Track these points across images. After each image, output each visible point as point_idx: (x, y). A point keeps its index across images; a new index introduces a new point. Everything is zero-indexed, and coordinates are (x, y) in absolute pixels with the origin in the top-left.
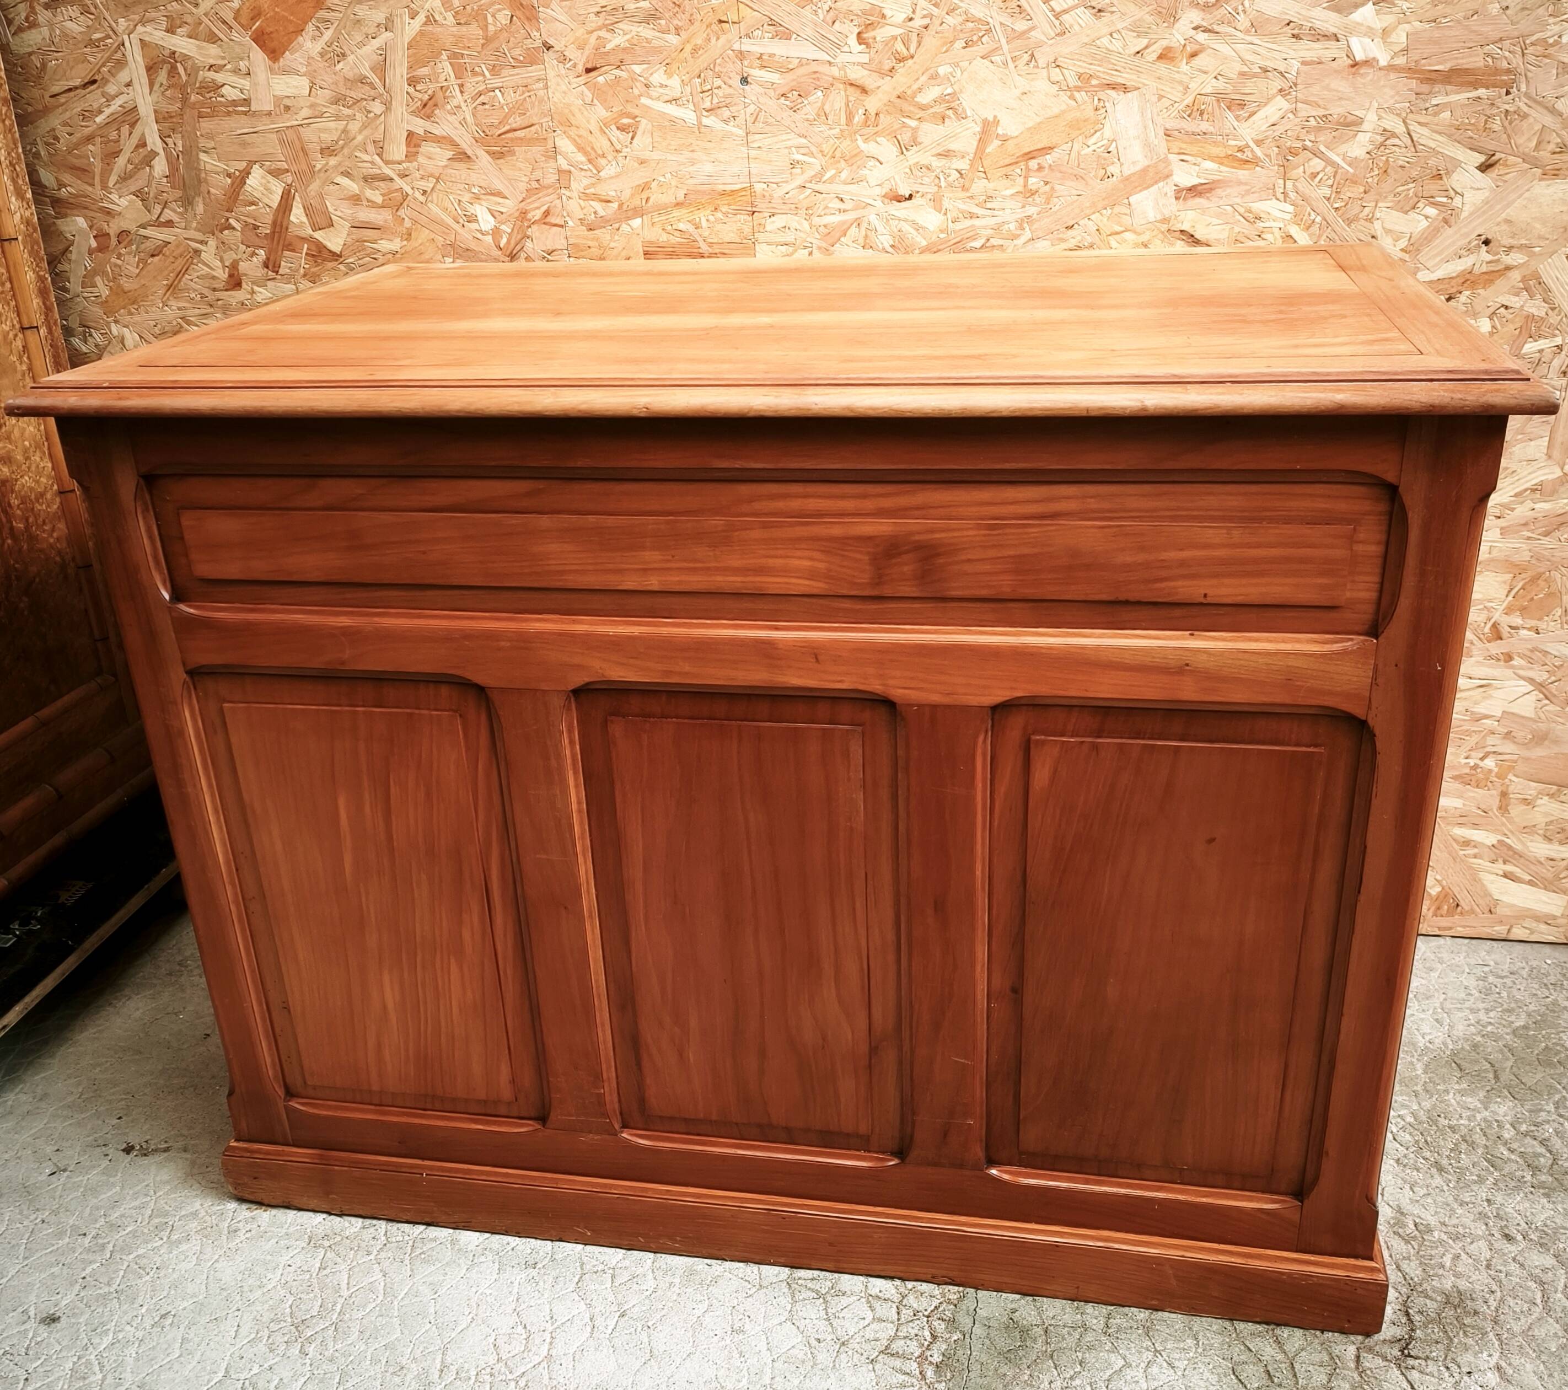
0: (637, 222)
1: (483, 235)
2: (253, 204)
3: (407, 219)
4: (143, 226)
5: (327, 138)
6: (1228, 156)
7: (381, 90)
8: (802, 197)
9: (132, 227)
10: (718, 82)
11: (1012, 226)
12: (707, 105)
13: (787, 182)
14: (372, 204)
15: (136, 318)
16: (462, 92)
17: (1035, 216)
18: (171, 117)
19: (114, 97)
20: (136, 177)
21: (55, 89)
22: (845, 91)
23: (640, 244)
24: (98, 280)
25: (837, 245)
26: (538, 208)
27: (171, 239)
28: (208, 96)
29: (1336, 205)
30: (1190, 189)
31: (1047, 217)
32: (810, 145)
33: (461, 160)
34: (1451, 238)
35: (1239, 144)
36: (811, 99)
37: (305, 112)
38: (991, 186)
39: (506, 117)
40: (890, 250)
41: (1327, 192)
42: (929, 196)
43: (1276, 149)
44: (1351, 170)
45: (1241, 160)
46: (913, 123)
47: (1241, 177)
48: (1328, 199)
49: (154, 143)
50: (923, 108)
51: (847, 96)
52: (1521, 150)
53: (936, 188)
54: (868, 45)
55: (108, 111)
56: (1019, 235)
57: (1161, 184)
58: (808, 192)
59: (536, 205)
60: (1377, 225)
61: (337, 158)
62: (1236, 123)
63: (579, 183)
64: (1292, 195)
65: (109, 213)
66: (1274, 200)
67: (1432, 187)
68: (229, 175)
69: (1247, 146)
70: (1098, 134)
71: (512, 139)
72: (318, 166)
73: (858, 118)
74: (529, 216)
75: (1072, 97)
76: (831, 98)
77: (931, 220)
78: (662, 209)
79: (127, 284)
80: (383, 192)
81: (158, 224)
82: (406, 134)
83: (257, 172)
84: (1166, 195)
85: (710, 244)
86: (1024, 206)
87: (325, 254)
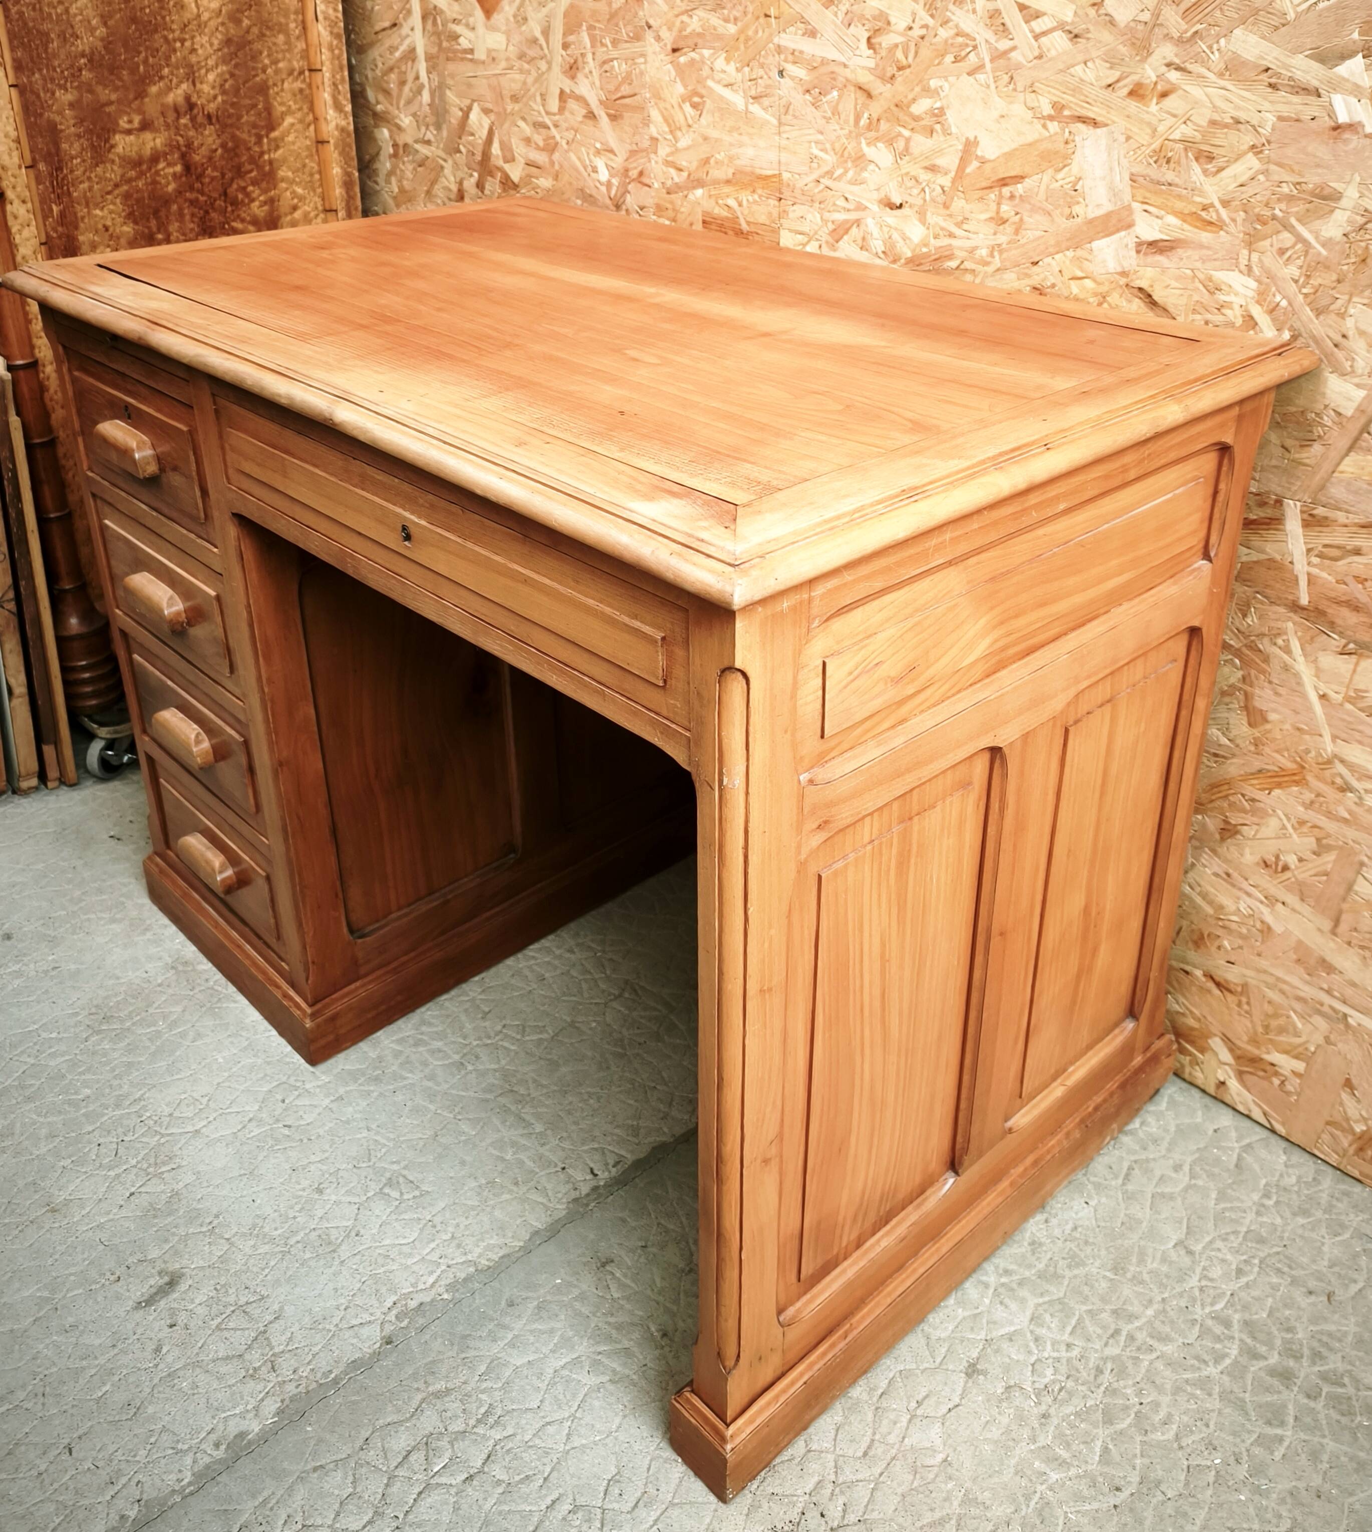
0: (699, 192)
1: (600, 184)
2: (472, 134)
3: (556, 163)
4: (416, 142)
5: (516, 87)
7: (546, 51)
8: (816, 191)
9: (410, 141)
10: (761, 72)
11: (984, 252)
12: (753, 93)
13: (806, 174)
14: (537, 147)
16: (593, 59)
17: (1004, 246)
18: (433, 58)
19: (404, 38)
20: (413, 102)
21: (378, 28)
22: (855, 94)
23: (700, 213)
24: (393, 179)
25: (841, 243)
26: (635, 168)
27: (429, 154)
28: (452, 43)
29: (1304, 291)
30: (1151, 244)
31: (1016, 248)
32: (825, 141)
33: (590, 118)
35: (1206, 202)
36: (829, 97)
37: (503, 64)
38: (968, 207)
39: (619, 86)
40: (882, 256)
41: (1296, 273)
42: (916, 208)
44: (1324, 252)
45: (1204, 221)
46: (906, 133)
47: (1204, 240)
48: (1296, 282)
49: (423, 77)
50: (916, 119)
51: (856, 99)
53: (921, 201)
54: (874, 49)
55: (400, 50)
56: (989, 263)
57: (1123, 233)
58: (822, 187)
59: (635, 164)
60: (1350, 323)
61: (519, 105)
62: (1202, 178)
63: (663, 151)
64: (1256, 269)
65: (399, 128)
66: (1237, 272)
68: (461, 109)
70: (1067, 169)
71: (622, 105)
72: (509, 110)
73: (864, 122)
74: (630, 174)
75: (1044, 126)
76: (843, 99)
77: (916, 232)
78: (716, 182)
79: (406, 185)
80: (544, 137)
81: (423, 141)
82: (559, 91)
83: (476, 108)
84: (1127, 246)
85: (748, 223)
86: (995, 234)
87: (510, 184)
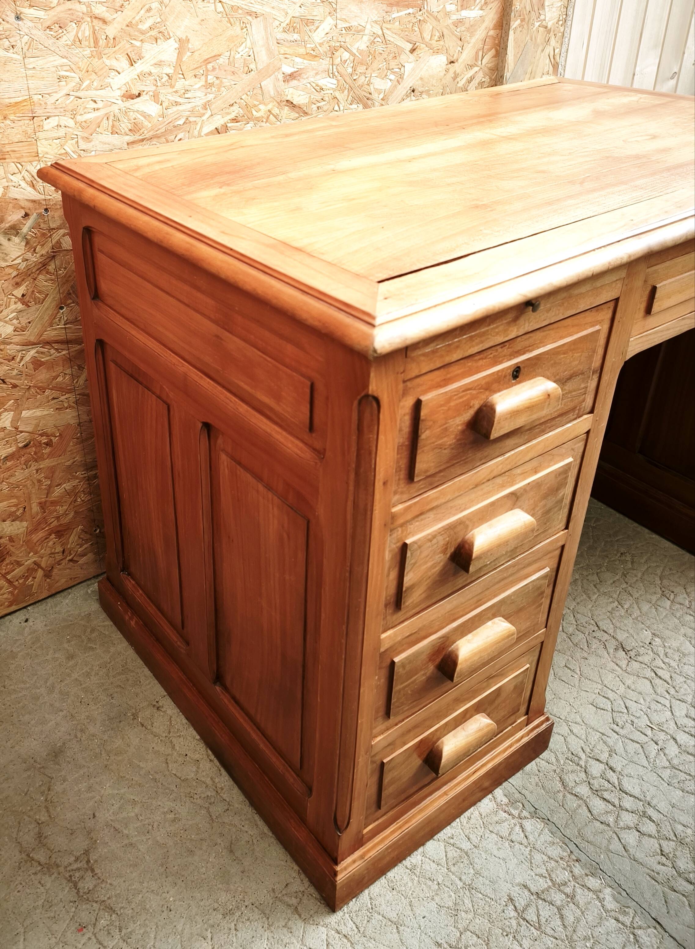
6: (307, 54)
8: (68, 102)
11: (200, 108)
13: (56, 92)
17: (213, 101)
22: (92, 22)
25: (95, 134)
30: (290, 75)
31: (219, 100)
32: (70, 63)
35: (312, 46)
36: (69, 29)
38: (187, 83)
40: (129, 133)
41: (351, 71)
42: (151, 93)
43: (328, 48)
44: (360, 57)
45: (313, 56)
46: (138, 44)
47: (313, 66)
48: (351, 75)
50: (143, 33)
51: (93, 26)
52: (425, 40)
53: (155, 87)
56: (204, 114)
57: (276, 73)
58: (72, 98)
62: (310, 34)
67: (393, 64)
69: (316, 47)
70: (243, 45)
76: (82, 28)
77: (153, 109)
84: (279, 80)
86: (206, 95)
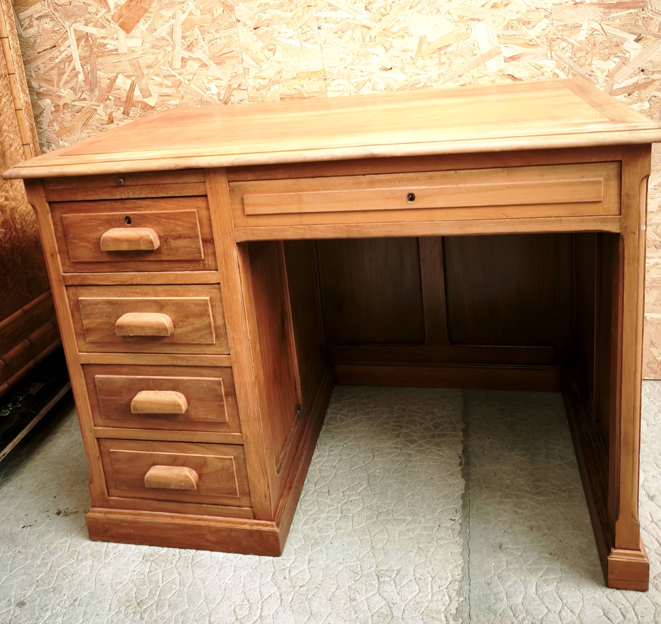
0: (277, 86)
1: (213, 95)
2: (118, 89)
3: (182, 91)
4: (74, 101)
5: (149, 62)
6: (525, 44)
7: (171, 42)
9: (69, 102)
10: (308, 29)
12: (305, 39)
13: (339, 66)
14: (167, 86)
15: (70, 138)
16: (204, 40)
18: (86, 58)
19: (63, 52)
20: (71, 82)
21: (39, 50)
22: (361, 29)
23: (279, 95)
24: (55, 124)
25: (361, 90)
26: (235, 83)
27: (85, 105)
28: (101, 49)
29: (574, 60)
32: (348, 51)
33: (204, 66)
34: (627, 70)
37: (140, 52)
39: (223, 48)
40: (384, 90)
41: (570, 55)
42: (399, 68)
43: (546, 40)
44: (579, 45)
45: (531, 45)
46: (390, 39)
48: (571, 58)
49: (79, 68)
50: (394, 33)
51: (362, 31)
52: (652, 32)
53: (402, 64)
54: (369, 11)
55: (60, 57)
56: (438, 81)
58: (348, 69)
59: (235, 82)
60: (594, 66)
61: (153, 69)
62: (527, 30)
63: (253, 72)
64: (555, 57)
65: (60, 97)
66: (547, 60)
67: (615, 50)
68: (109, 79)
69: (533, 39)
71: (225, 57)
72: (145, 73)
73: (368, 39)
74: (232, 87)
75: (456, 25)
76: (355, 32)
77: (401, 77)
78: (286, 80)
79: (66, 124)
80: (172, 81)
81: (80, 100)
82: (181, 58)
83: (120, 77)
84: (500, 61)
85: (308, 93)
86: (440, 69)
87: (148, 107)
